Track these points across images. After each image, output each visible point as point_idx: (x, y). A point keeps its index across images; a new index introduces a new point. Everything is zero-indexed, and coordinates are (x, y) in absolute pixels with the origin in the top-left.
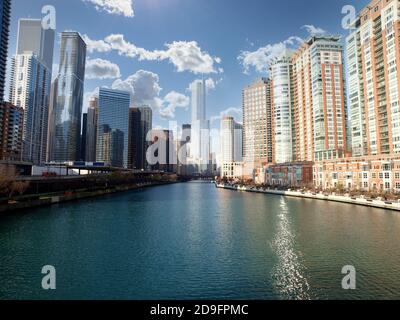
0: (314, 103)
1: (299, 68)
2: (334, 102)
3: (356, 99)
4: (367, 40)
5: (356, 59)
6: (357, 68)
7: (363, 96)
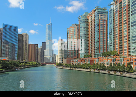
0: (95, 35)
1: (90, 21)
2: (103, 35)
3: (112, 34)
4: (117, 11)
5: (112, 18)
6: (112, 22)
7: (114, 33)
